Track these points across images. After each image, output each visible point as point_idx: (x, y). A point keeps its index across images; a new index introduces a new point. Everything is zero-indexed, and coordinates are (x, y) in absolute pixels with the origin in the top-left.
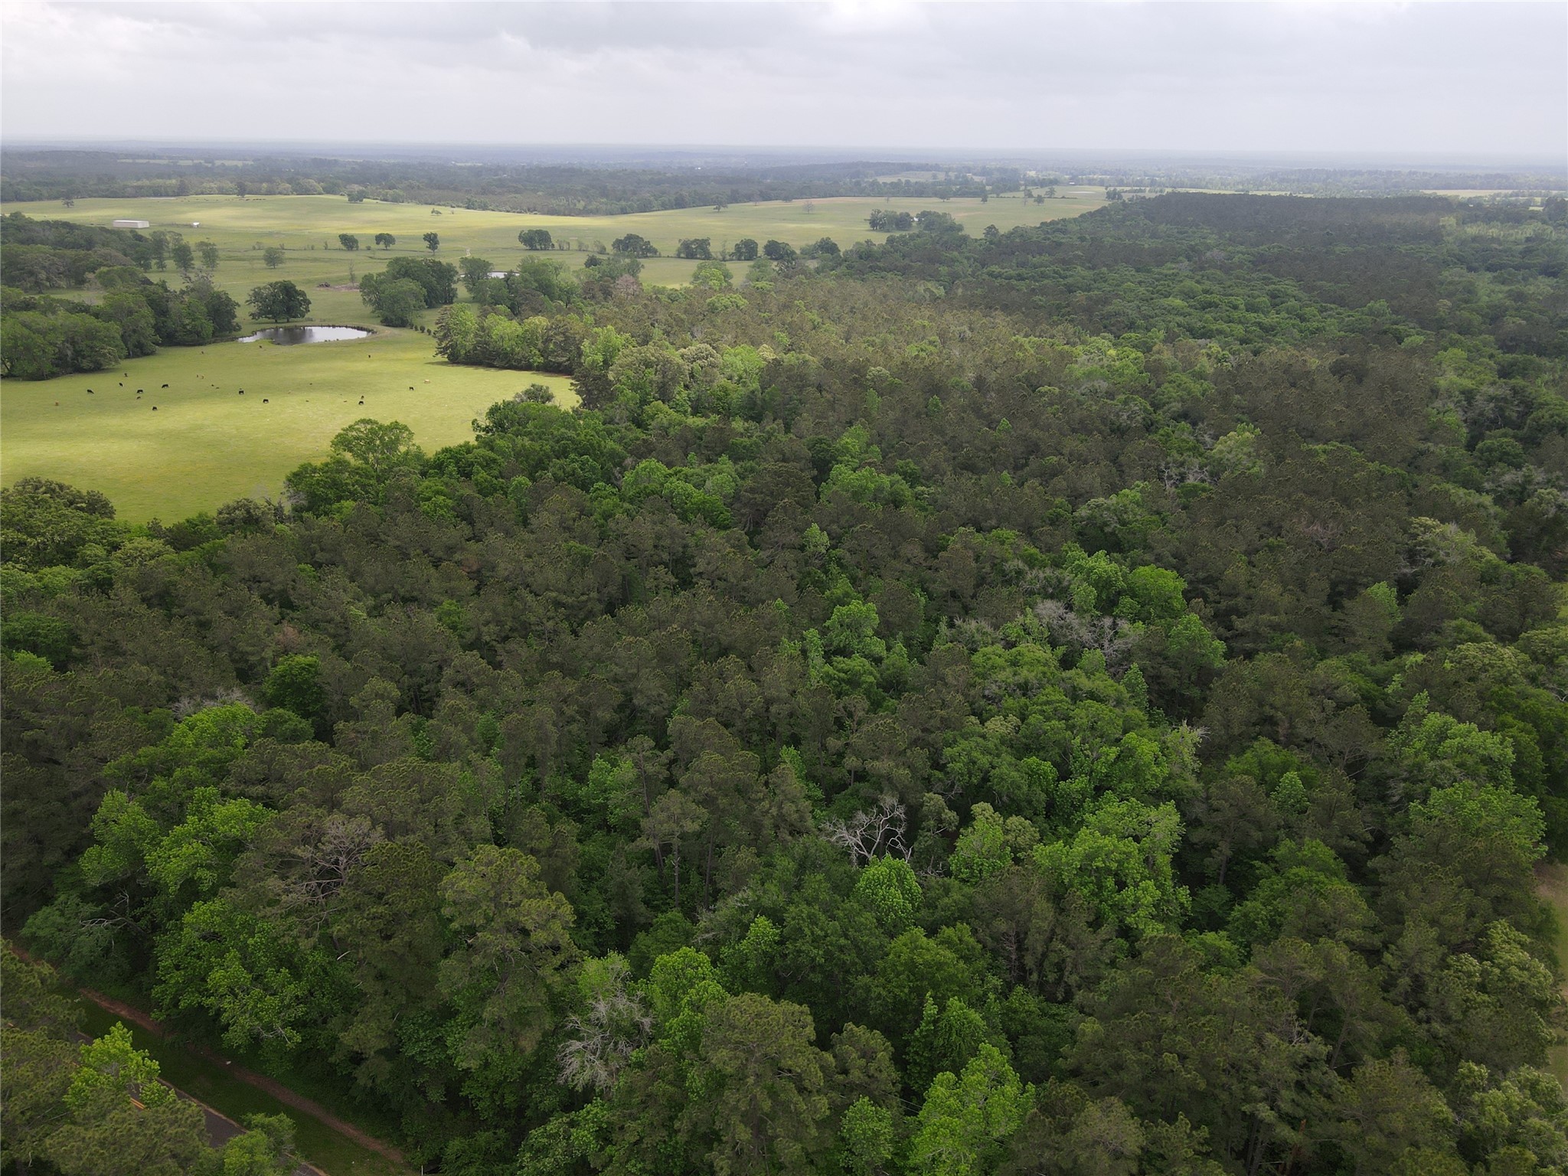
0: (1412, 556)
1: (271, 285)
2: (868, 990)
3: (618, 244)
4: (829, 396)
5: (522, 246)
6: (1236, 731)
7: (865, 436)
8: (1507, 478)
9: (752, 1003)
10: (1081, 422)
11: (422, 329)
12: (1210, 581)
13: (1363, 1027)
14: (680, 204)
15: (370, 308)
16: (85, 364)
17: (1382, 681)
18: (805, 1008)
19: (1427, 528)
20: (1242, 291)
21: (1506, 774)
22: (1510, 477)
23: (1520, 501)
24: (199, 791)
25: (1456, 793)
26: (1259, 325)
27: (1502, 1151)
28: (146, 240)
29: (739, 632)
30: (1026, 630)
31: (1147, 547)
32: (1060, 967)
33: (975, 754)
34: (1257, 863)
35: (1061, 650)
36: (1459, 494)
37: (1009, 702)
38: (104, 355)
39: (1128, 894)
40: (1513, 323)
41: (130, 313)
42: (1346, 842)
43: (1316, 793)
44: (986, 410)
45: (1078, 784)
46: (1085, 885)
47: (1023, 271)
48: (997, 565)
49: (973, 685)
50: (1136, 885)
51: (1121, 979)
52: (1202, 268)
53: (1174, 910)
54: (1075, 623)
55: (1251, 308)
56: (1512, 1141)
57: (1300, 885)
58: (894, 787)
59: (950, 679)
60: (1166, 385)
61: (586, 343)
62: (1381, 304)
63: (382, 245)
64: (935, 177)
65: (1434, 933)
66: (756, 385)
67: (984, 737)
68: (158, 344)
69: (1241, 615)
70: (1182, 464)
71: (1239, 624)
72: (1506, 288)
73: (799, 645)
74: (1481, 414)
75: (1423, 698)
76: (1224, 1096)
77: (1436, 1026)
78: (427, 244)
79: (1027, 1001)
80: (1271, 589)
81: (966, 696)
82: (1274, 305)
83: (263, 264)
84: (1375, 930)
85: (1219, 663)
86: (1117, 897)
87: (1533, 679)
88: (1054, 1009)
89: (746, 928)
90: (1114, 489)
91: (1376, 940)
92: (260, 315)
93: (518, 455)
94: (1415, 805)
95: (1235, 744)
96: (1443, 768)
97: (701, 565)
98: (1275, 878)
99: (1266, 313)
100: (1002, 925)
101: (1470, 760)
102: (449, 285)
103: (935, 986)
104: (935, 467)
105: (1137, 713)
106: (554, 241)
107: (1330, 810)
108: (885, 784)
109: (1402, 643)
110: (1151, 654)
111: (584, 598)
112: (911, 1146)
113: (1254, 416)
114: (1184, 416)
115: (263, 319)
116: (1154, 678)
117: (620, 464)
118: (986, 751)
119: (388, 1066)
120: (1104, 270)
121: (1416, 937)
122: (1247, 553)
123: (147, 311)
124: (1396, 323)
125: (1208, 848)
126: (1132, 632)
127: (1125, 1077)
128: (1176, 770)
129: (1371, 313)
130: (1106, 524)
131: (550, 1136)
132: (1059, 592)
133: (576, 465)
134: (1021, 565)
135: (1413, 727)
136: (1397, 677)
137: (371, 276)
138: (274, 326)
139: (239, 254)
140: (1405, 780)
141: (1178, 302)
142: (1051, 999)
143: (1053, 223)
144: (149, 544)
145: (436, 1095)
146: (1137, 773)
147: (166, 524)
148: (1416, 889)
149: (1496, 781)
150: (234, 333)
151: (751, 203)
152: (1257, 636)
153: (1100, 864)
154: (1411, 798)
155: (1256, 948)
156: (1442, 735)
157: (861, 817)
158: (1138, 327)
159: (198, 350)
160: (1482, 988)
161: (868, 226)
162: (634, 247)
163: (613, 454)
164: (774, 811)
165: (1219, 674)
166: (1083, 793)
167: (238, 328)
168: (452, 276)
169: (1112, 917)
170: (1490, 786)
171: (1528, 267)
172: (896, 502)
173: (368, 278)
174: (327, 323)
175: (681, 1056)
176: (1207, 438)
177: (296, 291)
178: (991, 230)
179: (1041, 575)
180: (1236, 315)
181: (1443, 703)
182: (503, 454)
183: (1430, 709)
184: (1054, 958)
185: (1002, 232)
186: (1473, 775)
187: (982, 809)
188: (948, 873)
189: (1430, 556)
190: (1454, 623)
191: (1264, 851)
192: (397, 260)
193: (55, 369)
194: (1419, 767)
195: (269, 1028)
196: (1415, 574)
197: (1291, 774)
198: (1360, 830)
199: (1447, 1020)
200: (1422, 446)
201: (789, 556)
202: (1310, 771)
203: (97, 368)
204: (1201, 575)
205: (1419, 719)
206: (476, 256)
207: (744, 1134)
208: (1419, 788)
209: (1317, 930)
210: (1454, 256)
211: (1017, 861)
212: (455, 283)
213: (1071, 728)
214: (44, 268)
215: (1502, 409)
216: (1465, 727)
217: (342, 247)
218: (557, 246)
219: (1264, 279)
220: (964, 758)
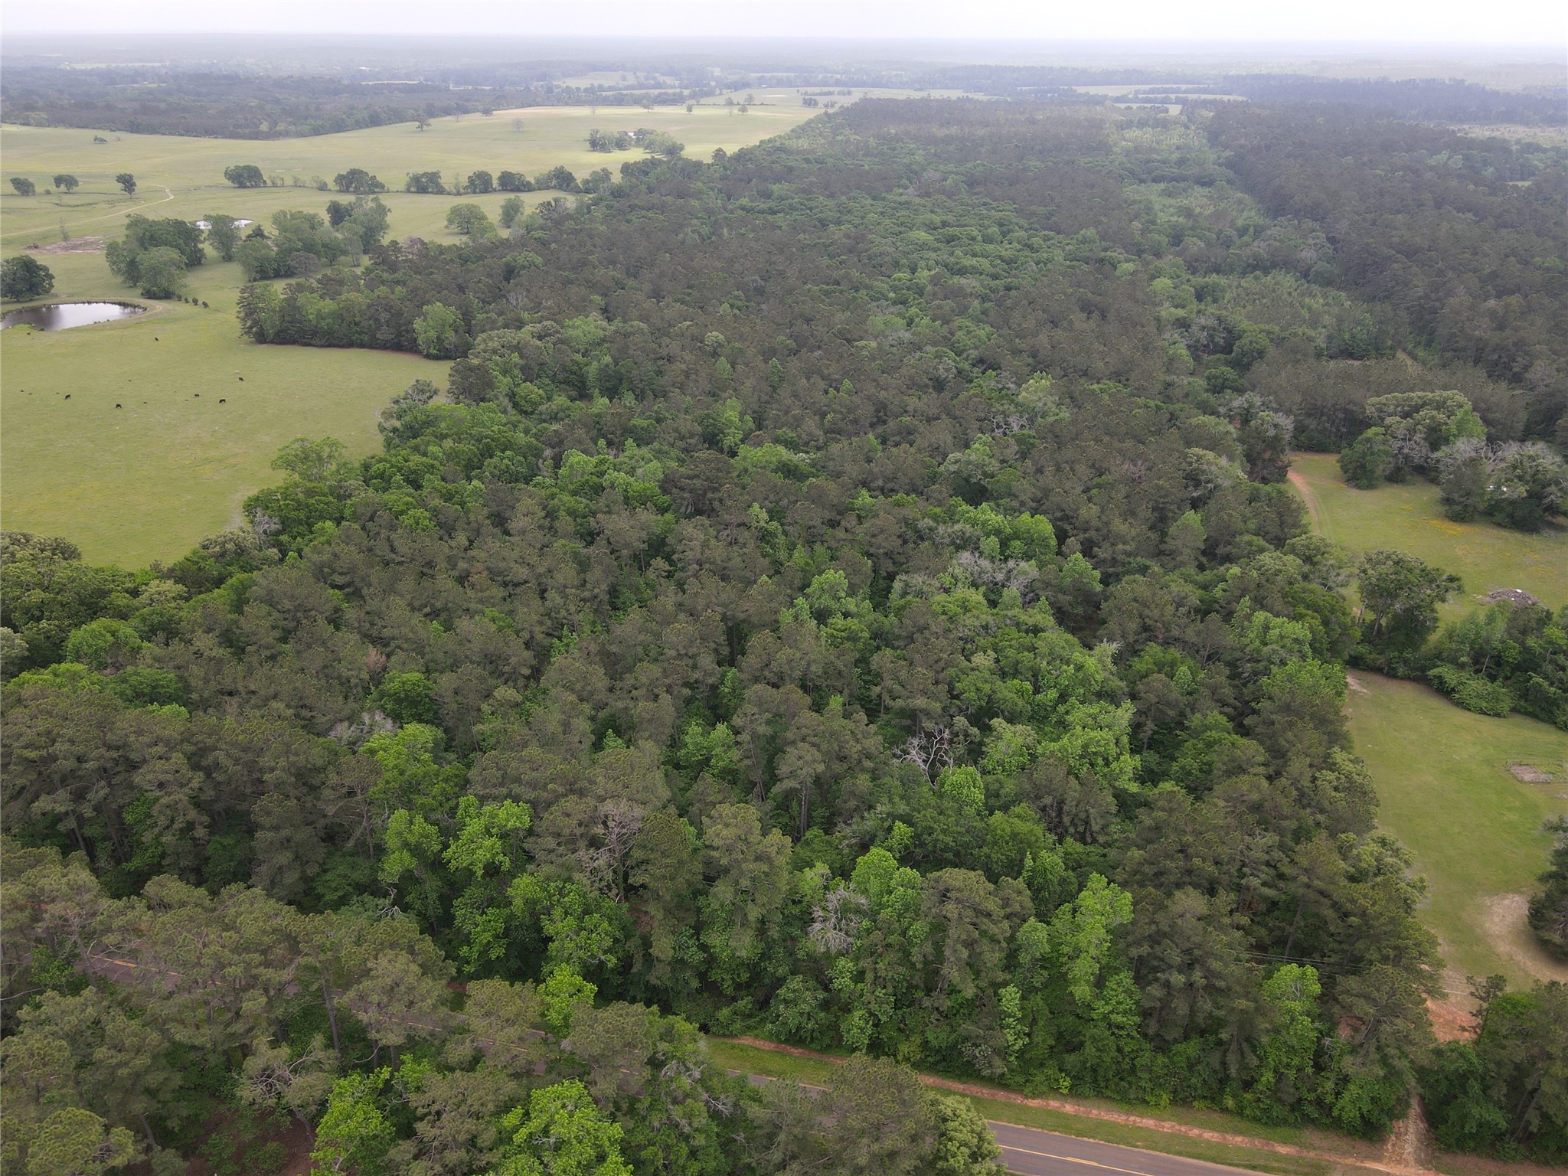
2: (988, 857)
3: (340, 179)
4: (684, 367)
5: (229, 183)
6: (1132, 640)
7: (739, 406)
8: (1236, 404)
9: (954, 877)
11: (195, 302)
14: (375, 121)
15: (120, 279)
17: (1208, 588)
18: (978, 872)
19: (1199, 458)
20: (973, 221)
21: (1307, 648)
22: (1238, 402)
23: (1249, 423)
24: (463, 801)
25: (1290, 668)
26: (1000, 257)
30: (956, 578)
31: (1013, 495)
32: (1087, 823)
33: (979, 685)
34: (1178, 732)
35: (983, 589)
37: (981, 641)
40: (1195, 245)
42: (1228, 710)
43: (1203, 679)
44: (826, 372)
45: (1049, 695)
47: (771, 204)
52: (928, 195)
54: (989, 568)
55: (988, 240)
57: (1217, 743)
60: (956, 331)
61: (419, 320)
62: (1090, 232)
63: (63, 187)
64: (624, 79)
65: (1307, 761)
66: (608, 359)
67: (973, 669)
69: (1098, 545)
71: (1100, 553)
72: (1172, 201)
73: (792, 611)
74: (1198, 341)
75: (1246, 601)
78: (121, 185)
79: (1072, 844)
81: (945, 639)
82: (1004, 234)
84: (1271, 764)
85: (1098, 588)
86: (1106, 770)
87: (1305, 577)
89: (890, 829)
91: (1273, 770)
93: (449, 457)
94: (1265, 679)
95: (1132, 650)
96: (1273, 650)
98: (1195, 741)
99: (1001, 245)
100: (1048, 800)
101: (1288, 642)
102: (199, 246)
104: (810, 434)
106: (266, 176)
108: (920, 715)
109: (1213, 553)
110: (1048, 585)
117: (540, 456)
118: (985, 681)
120: (843, 198)
121: (1298, 766)
122: (1084, 492)
124: (1106, 250)
126: (1029, 569)
128: (1106, 675)
129: (1084, 241)
130: (970, 476)
131: (794, 991)
132: (967, 543)
133: (507, 462)
134: (931, 523)
135: (1244, 623)
136: (1221, 585)
137: (115, 242)
138: (20, 306)
140: (1249, 661)
141: (922, 235)
143: (769, 141)
144: (163, 585)
146: (1085, 682)
149: (1302, 654)
151: (449, 118)
152: (1114, 561)
153: (1092, 750)
154: (1258, 674)
156: (1267, 628)
157: (913, 741)
158: (903, 266)
160: (1336, 789)
161: (588, 146)
162: (353, 180)
166: (1054, 701)
168: (198, 236)
171: (1184, 179)
173: (112, 245)
174: (76, 299)
175: (901, 917)
176: (1012, 386)
177: (37, 267)
178: (719, 154)
179: (948, 530)
180: (977, 248)
181: (1260, 603)
182: (436, 458)
183: (1254, 609)
184: (1083, 815)
185: (729, 154)
187: (998, 723)
188: (988, 772)
190: (1245, 538)
191: (1180, 724)
194: (1258, 651)
196: (1200, 497)
197: (1183, 668)
198: (1232, 700)
200: (1169, 378)
202: (1190, 663)
204: (1059, 514)
205: (1248, 617)
208: (1261, 666)
209: (1237, 769)
210: (1125, 169)
211: (1031, 756)
212: (202, 242)
213: (1036, 655)
215: (1211, 336)
216: (1279, 620)
217: (16, 192)
218: (269, 183)
219: (985, 204)
220: (973, 689)
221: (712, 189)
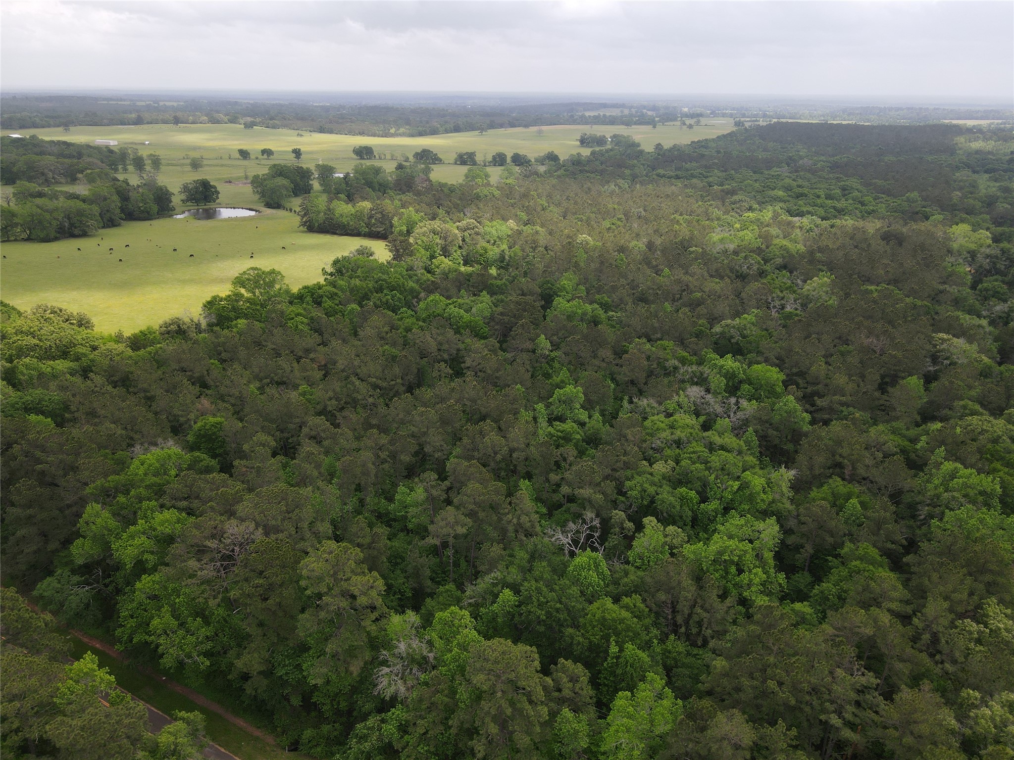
0: (935, 359)
1: (194, 181)
2: (572, 638)
3: (417, 155)
4: (552, 254)
5: (355, 156)
6: (817, 472)
7: (576, 279)
8: (998, 308)
9: (501, 645)
10: (717, 271)
11: (291, 210)
12: (802, 374)
13: (899, 666)
14: (457, 129)
15: (257, 196)
16: (76, 232)
17: (914, 440)
18: (534, 649)
19: (943, 341)
20: (823, 186)
21: (996, 502)
22: (1000, 308)
23: (1006, 323)
24: (145, 504)
25: (962, 513)
26: (834, 208)
27: (990, 748)
28: (116, 153)
29: (493, 405)
30: (680, 406)
31: (759, 353)
32: (700, 624)
33: (646, 485)
34: (830, 558)
35: (702, 419)
36: (967, 319)
37: (668, 452)
38: (89, 226)
39: (745, 578)
40: (1002, 207)
41: (105, 199)
42: (889, 545)
43: (869, 513)
44: (654, 263)
45: (713, 505)
46: (717, 571)
47: (679, 173)
48: (661, 364)
49: (645, 441)
50: (750, 571)
51: (739, 632)
52: (797, 171)
53: (775, 588)
54: (712, 401)
55: (829, 197)
56: (997, 742)
57: (858, 572)
58: (592, 506)
59: (630, 437)
60: (772, 247)
61: (396, 219)
62: (914, 195)
63: (265, 156)
64: (622, 112)
65: (946, 605)
66: (504, 247)
67: (651, 474)
68: (123, 219)
69: (821, 396)
70: (783, 298)
71: (819, 402)
72: (998, 184)
73: (531, 413)
74: (981, 266)
75: (941, 451)
76: (807, 709)
77: (948, 666)
78: (294, 155)
79: (677, 646)
80: (841, 379)
81: (640, 448)
82: (844, 195)
83: (189, 168)
84: (908, 602)
85: (806, 428)
86: (737, 579)
88: (695, 651)
89: (496, 596)
90: (737, 314)
91: (909, 609)
92: (187, 201)
93: (352, 290)
94: (935, 522)
95: (818, 480)
96: (953, 497)
97: (468, 362)
98: (841, 568)
99: (838, 200)
100: (662, 596)
101: (972, 493)
102: (308, 182)
103: (617, 634)
104: (621, 300)
105: (751, 459)
106: (375, 154)
107: (879, 524)
108: (587, 504)
109: (927, 416)
110: (761, 421)
111: (393, 383)
112: (602, 739)
113: (831, 267)
114: (784, 267)
115: (189, 204)
116: (763, 438)
117: (417, 297)
118: (653, 484)
119: (265, 682)
120: (733, 172)
121: (934, 608)
122: (825, 356)
123: (115, 198)
124: (924, 207)
125: (798, 548)
126: (749, 407)
127: (742, 696)
128: (777, 497)
129: (908, 200)
130: (732, 337)
131: (368, 729)
132: (701, 381)
133: (389, 297)
134: (677, 363)
135: (934, 470)
136: (923, 438)
137: (259, 176)
138: (196, 208)
139: (174, 162)
140: (928, 505)
141: (781, 193)
142: (694, 644)
143: (699, 142)
144: (116, 346)
145: (296, 701)
146: (751, 499)
147: (127, 333)
148: (935, 576)
149: (988, 506)
150: (170, 212)
151: (503, 129)
152: (831, 410)
153: (727, 558)
154: (932, 517)
155: (829, 613)
156: (953, 475)
157: (571, 526)
158: (755, 210)
159: (147, 223)
160: (979, 641)
161: (578, 144)
162: (427, 157)
163: (412, 290)
164: (515, 521)
165: (806, 435)
166: (716, 511)
167: (173, 209)
168: (310, 176)
169: (734, 592)
170: (984, 510)
171: (1012, 171)
172: (595, 322)
173: (256, 177)
174: (230, 206)
175: (453, 679)
176: (799, 281)
177: (210, 186)
178: (658, 146)
179: (690, 370)
180: (819, 201)
181: (953, 455)
182: (342, 290)
183: (946, 459)
184: (696, 618)
185: (665, 147)
186: (973, 502)
187: (650, 521)
188: (627, 562)
189: (947, 359)
190: (962, 403)
191: (834, 551)
192: (275, 165)
193: (58, 235)
194: (938, 496)
195: (189, 656)
196: (936, 371)
197: (854, 501)
198: (899, 537)
199: (954, 662)
200: (941, 287)
201: (525, 356)
202: (866, 498)
203: (84, 235)
204: (795, 370)
205: (938, 465)
206: (325, 163)
207: (493, 729)
208: (937, 510)
209: (870, 602)
210: (963, 163)
211: (672, 555)
212: (312, 180)
213: (709, 469)
214: (51, 170)
215: (994, 263)
216: (968, 471)
217: (240, 157)
218: (377, 157)
219: (837, 178)
220: (639, 488)
221: (643, 165)
